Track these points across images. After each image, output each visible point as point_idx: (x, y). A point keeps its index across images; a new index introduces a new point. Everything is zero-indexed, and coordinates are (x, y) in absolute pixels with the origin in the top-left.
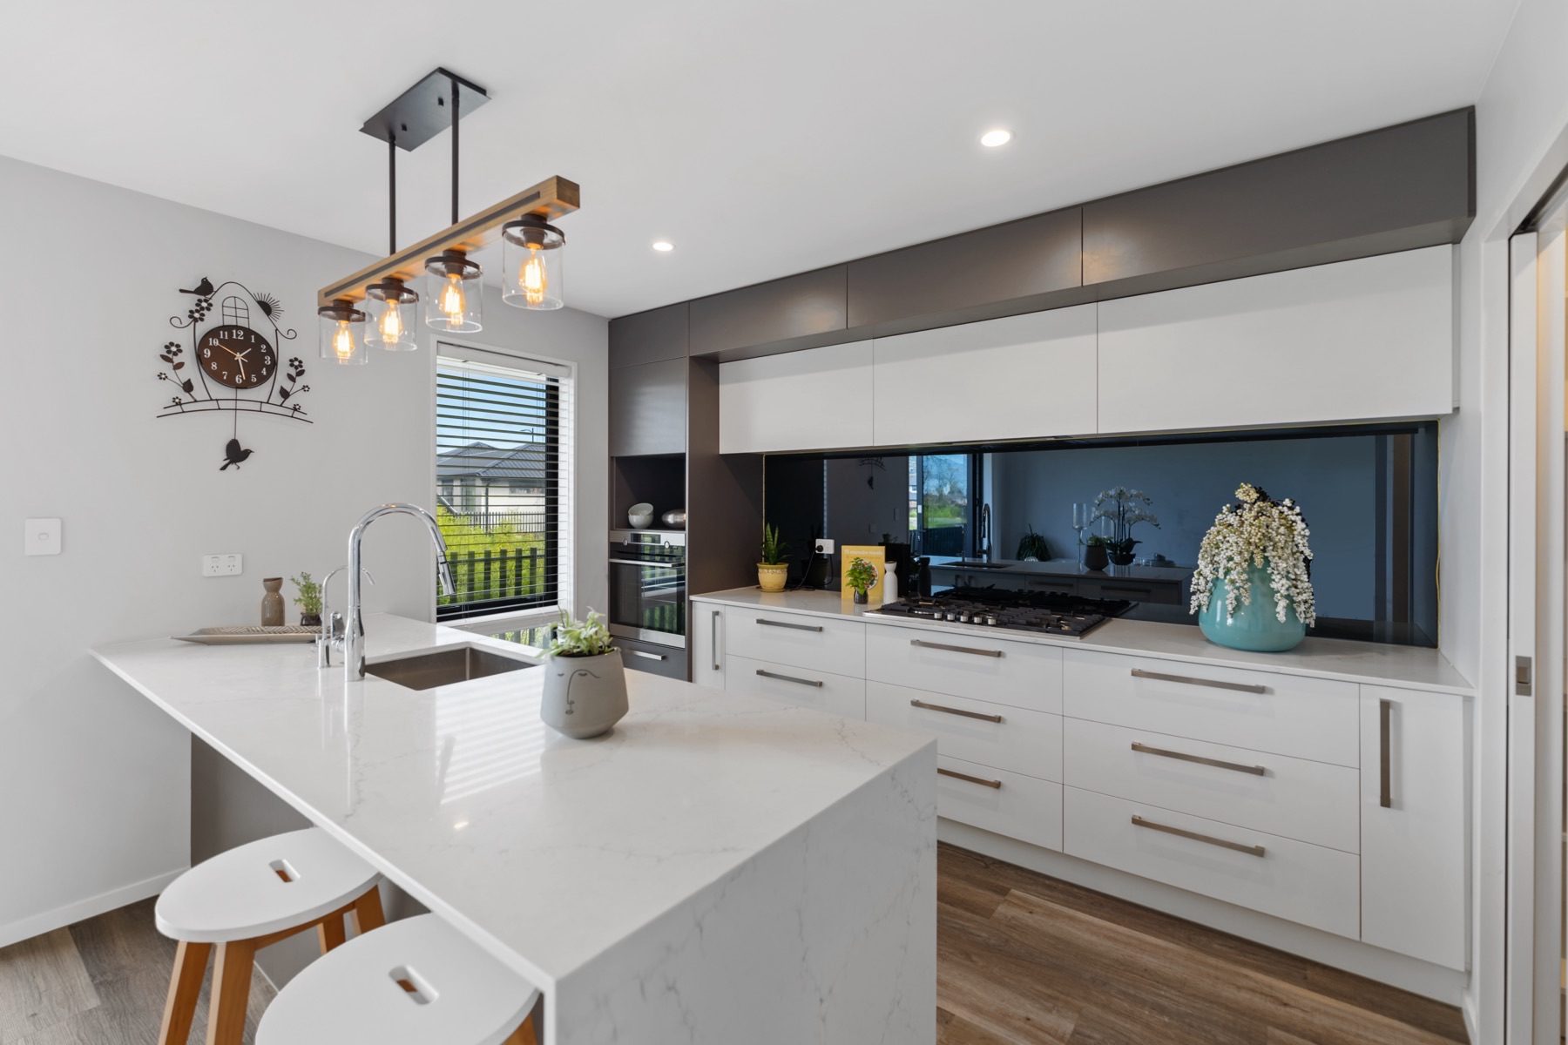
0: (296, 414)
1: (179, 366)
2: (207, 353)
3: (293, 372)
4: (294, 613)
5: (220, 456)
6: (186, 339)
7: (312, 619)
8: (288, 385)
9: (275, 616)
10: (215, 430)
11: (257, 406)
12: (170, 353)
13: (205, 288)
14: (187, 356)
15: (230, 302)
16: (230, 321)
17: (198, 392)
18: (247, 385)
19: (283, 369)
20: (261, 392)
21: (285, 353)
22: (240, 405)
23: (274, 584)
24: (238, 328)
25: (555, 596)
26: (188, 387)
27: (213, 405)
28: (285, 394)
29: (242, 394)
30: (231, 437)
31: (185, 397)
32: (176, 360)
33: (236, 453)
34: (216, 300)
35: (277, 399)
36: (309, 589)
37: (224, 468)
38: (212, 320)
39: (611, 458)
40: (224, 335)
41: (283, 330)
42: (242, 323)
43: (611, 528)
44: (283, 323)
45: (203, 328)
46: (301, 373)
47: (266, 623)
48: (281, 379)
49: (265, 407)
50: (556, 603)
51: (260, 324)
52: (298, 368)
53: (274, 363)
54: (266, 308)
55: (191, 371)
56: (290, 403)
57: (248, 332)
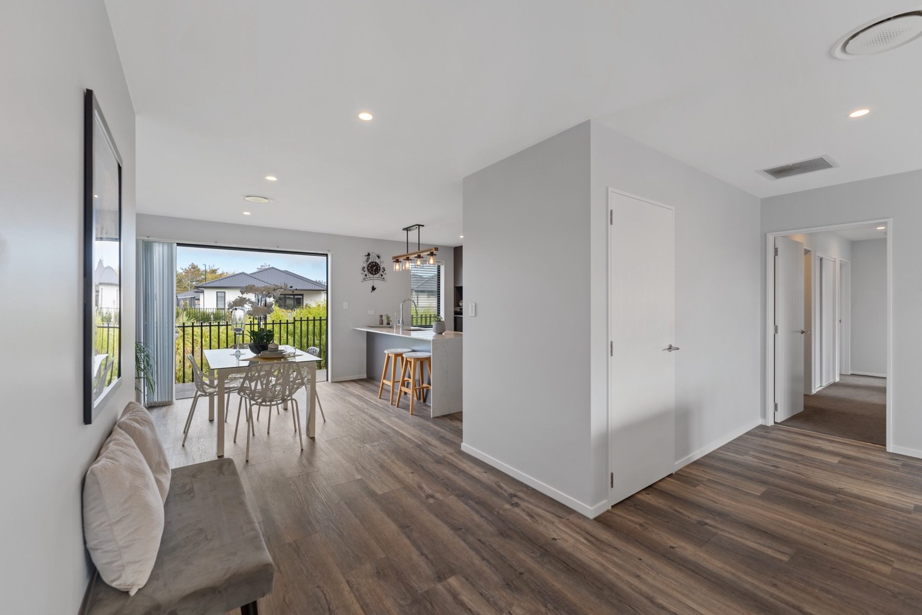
0: (384, 280)
2: (369, 268)
4: (385, 322)
5: (371, 289)
6: (365, 265)
7: (388, 324)
8: (382, 273)
9: (382, 323)
10: (369, 284)
11: (377, 278)
12: (364, 268)
13: (369, 255)
14: (366, 269)
15: (373, 257)
16: (373, 261)
17: (368, 276)
18: (376, 274)
19: (382, 270)
20: (377, 276)
21: (382, 266)
22: (374, 278)
23: (381, 316)
26: (366, 275)
27: (370, 279)
28: (382, 275)
29: (375, 276)
30: (372, 286)
31: (365, 277)
32: (364, 270)
33: (373, 289)
34: (370, 257)
35: (380, 277)
36: (388, 318)
37: (371, 292)
38: (370, 261)
39: (455, 287)
40: (372, 264)
41: (381, 261)
42: (375, 261)
43: (455, 307)
45: (368, 263)
46: (384, 271)
47: (380, 324)
48: (381, 272)
49: (379, 279)
51: (378, 261)
52: (384, 269)
53: (380, 269)
54: (379, 257)
55: (366, 272)
56: (382, 277)
57: (376, 263)
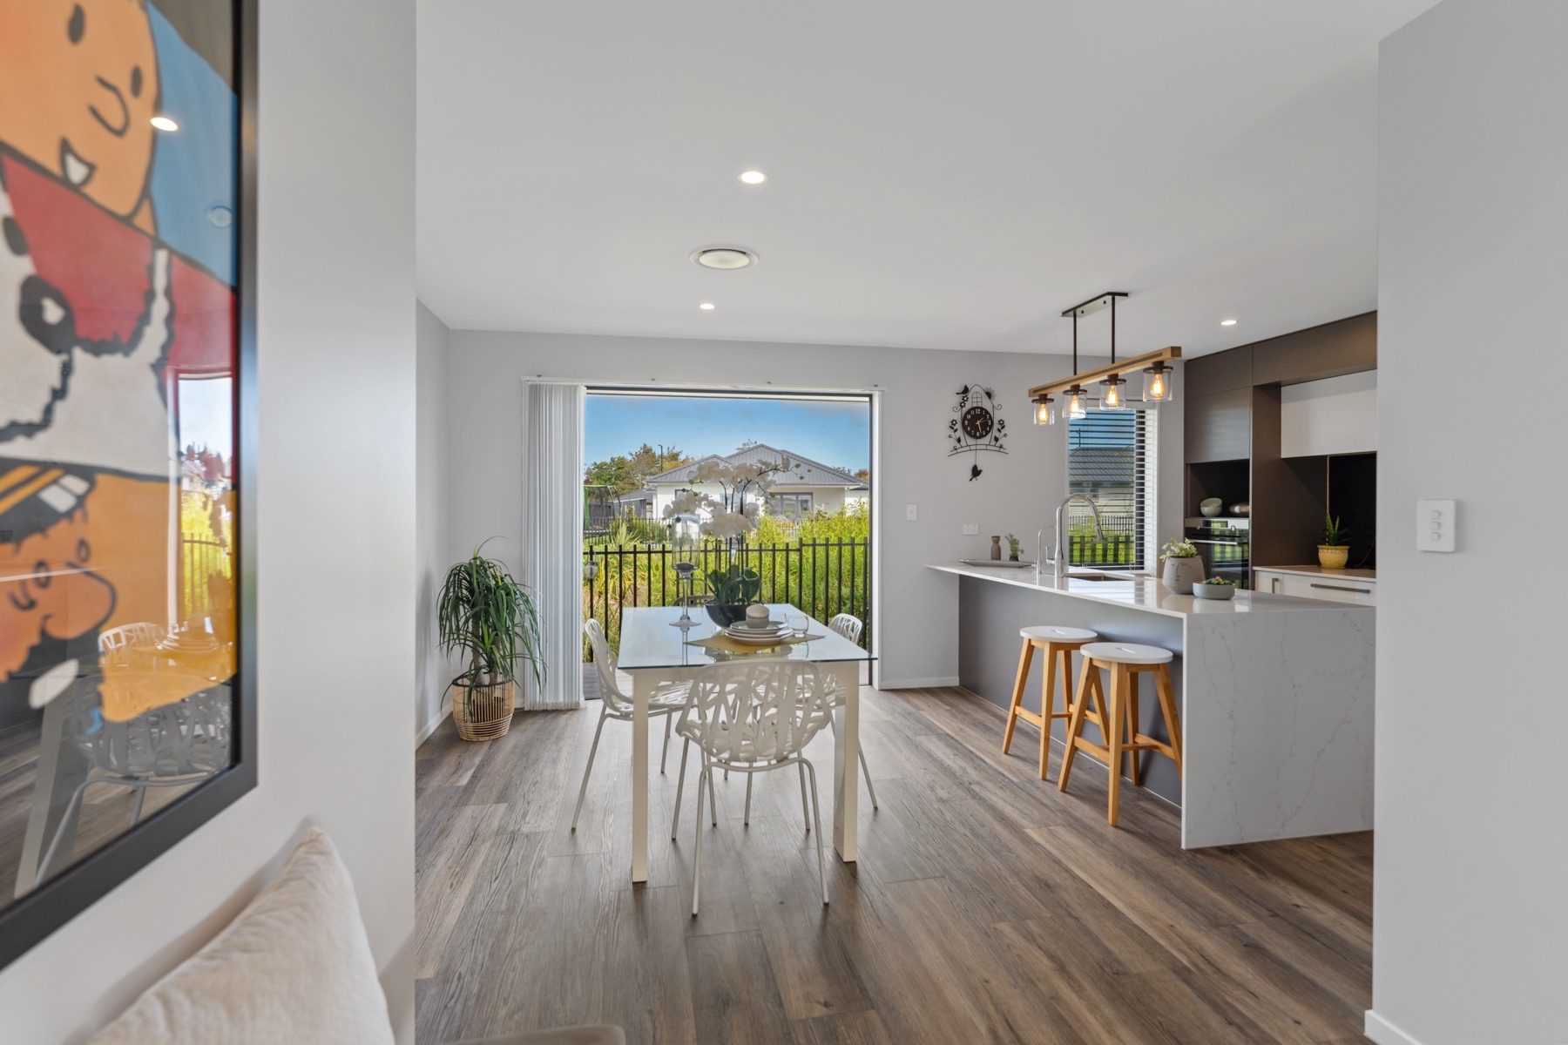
0: (1001, 450)
1: (956, 431)
2: (966, 422)
3: (1000, 427)
4: (1006, 552)
5: (969, 473)
6: (958, 416)
7: (1014, 558)
8: (997, 434)
9: (997, 555)
10: (966, 461)
11: (984, 447)
12: (953, 423)
13: (966, 390)
14: (958, 426)
15: (975, 396)
16: (975, 405)
17: (963, 443)
18: (982, 436)
19: (996, 426)
20: (986, 440)
21: (997, 417)
22: (978, 447)
23: (996, 539)
24: (978, 408)
25: (1142, 563)
26: (959, 440)
27: (968, 448)
28: (996, 439)
29: (979, 441)
30: (973, 465)
31: (958, 446)
32: (955, 428)
33: (976, 472)
34: (970, 395)
35: (993, 443)
36: (1014, 543)
37: (971, 480)
38: (968, 405)
39: (1186, 465)
40: (972, 412)
41: (996, 404)
42: (980, 405)
43: (1186, 517)
44: (996, 401)
45: (965, 410)
46: (1003, 428)
47: (993, 559)
48: (995, 432)
49: (989, 447)
50: (1142, 568)
51: (987, 404)
52: (1002, 423)
53: (992, 423)
54: (989, 395)
55: (960, 433)
56: (998, 444)
57: (982, 409)
